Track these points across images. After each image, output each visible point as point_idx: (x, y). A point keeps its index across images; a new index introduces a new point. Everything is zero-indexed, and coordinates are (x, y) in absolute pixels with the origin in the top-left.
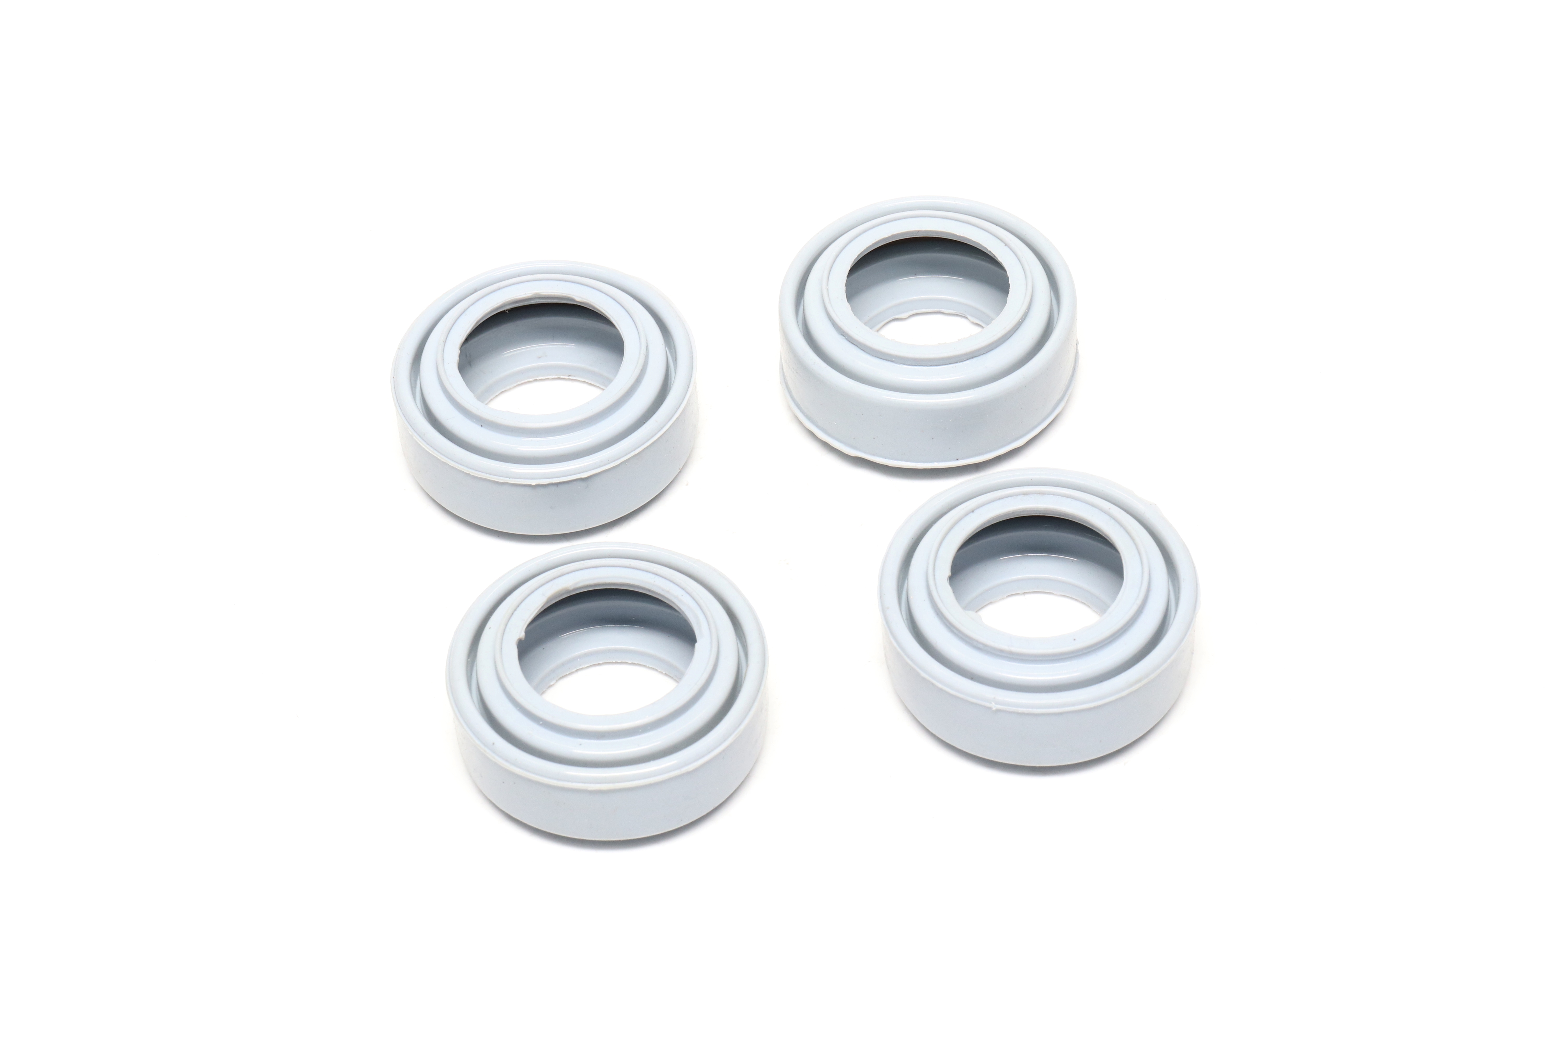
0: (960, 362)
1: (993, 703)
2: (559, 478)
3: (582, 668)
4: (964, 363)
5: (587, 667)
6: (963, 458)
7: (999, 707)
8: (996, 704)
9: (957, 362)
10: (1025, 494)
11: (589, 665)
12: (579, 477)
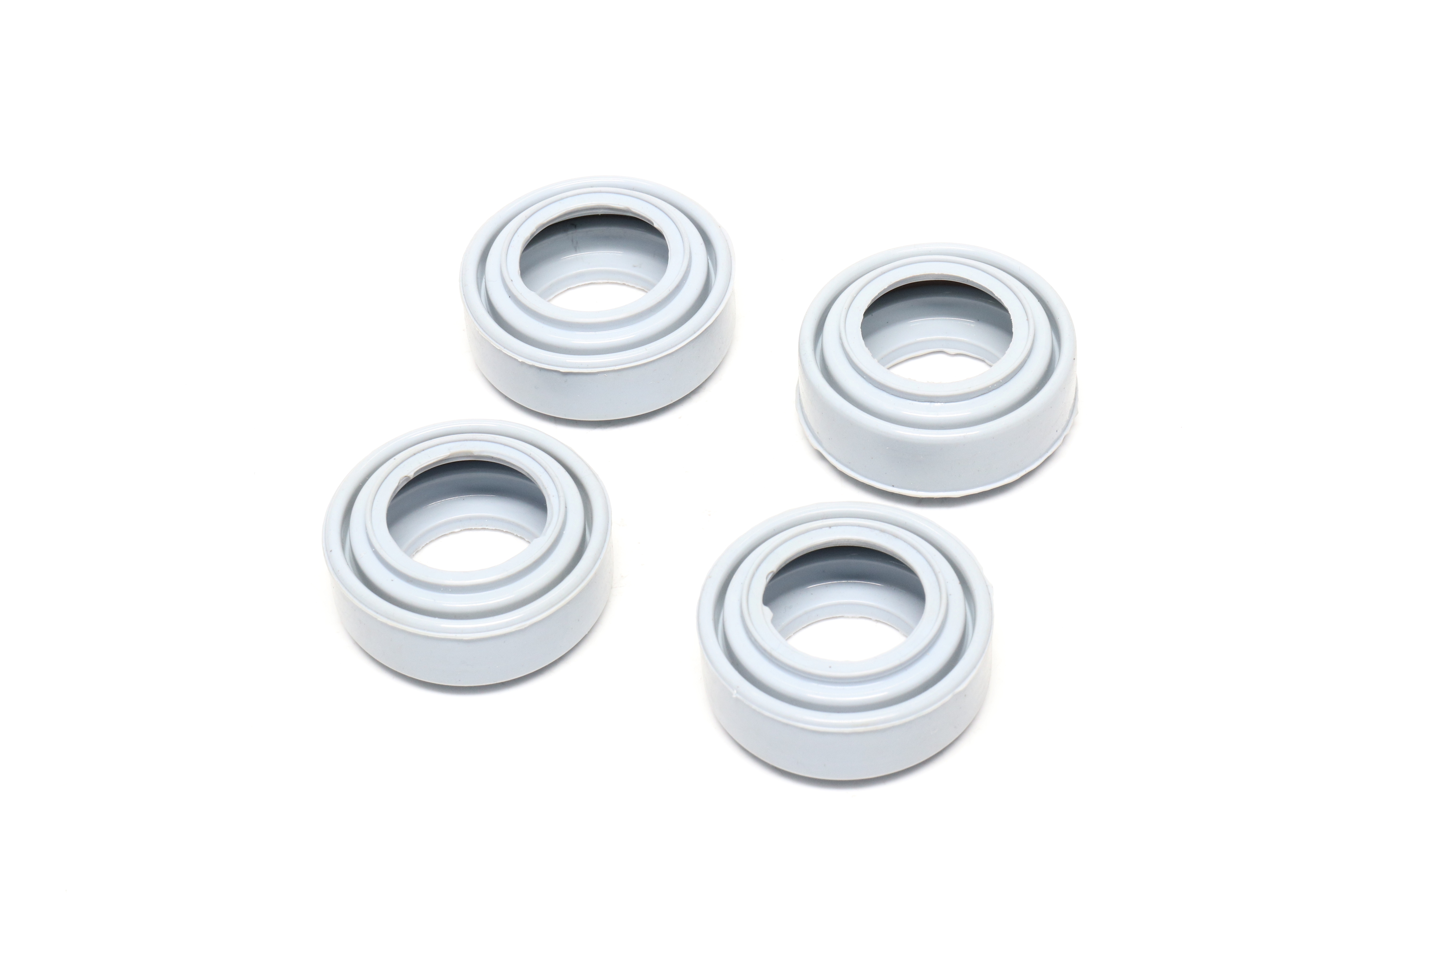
0: (918, 401)
1: (735, 691)
2: (541, 364)
3: (488, 529)
4: (922, 403)
5: (492, 529)
6: (898, 487)
7: (739, 696)
8: (737, 693)
9: (916, 401)
10: (883, 531)
11: (494, 528)
12: (558, 370)
